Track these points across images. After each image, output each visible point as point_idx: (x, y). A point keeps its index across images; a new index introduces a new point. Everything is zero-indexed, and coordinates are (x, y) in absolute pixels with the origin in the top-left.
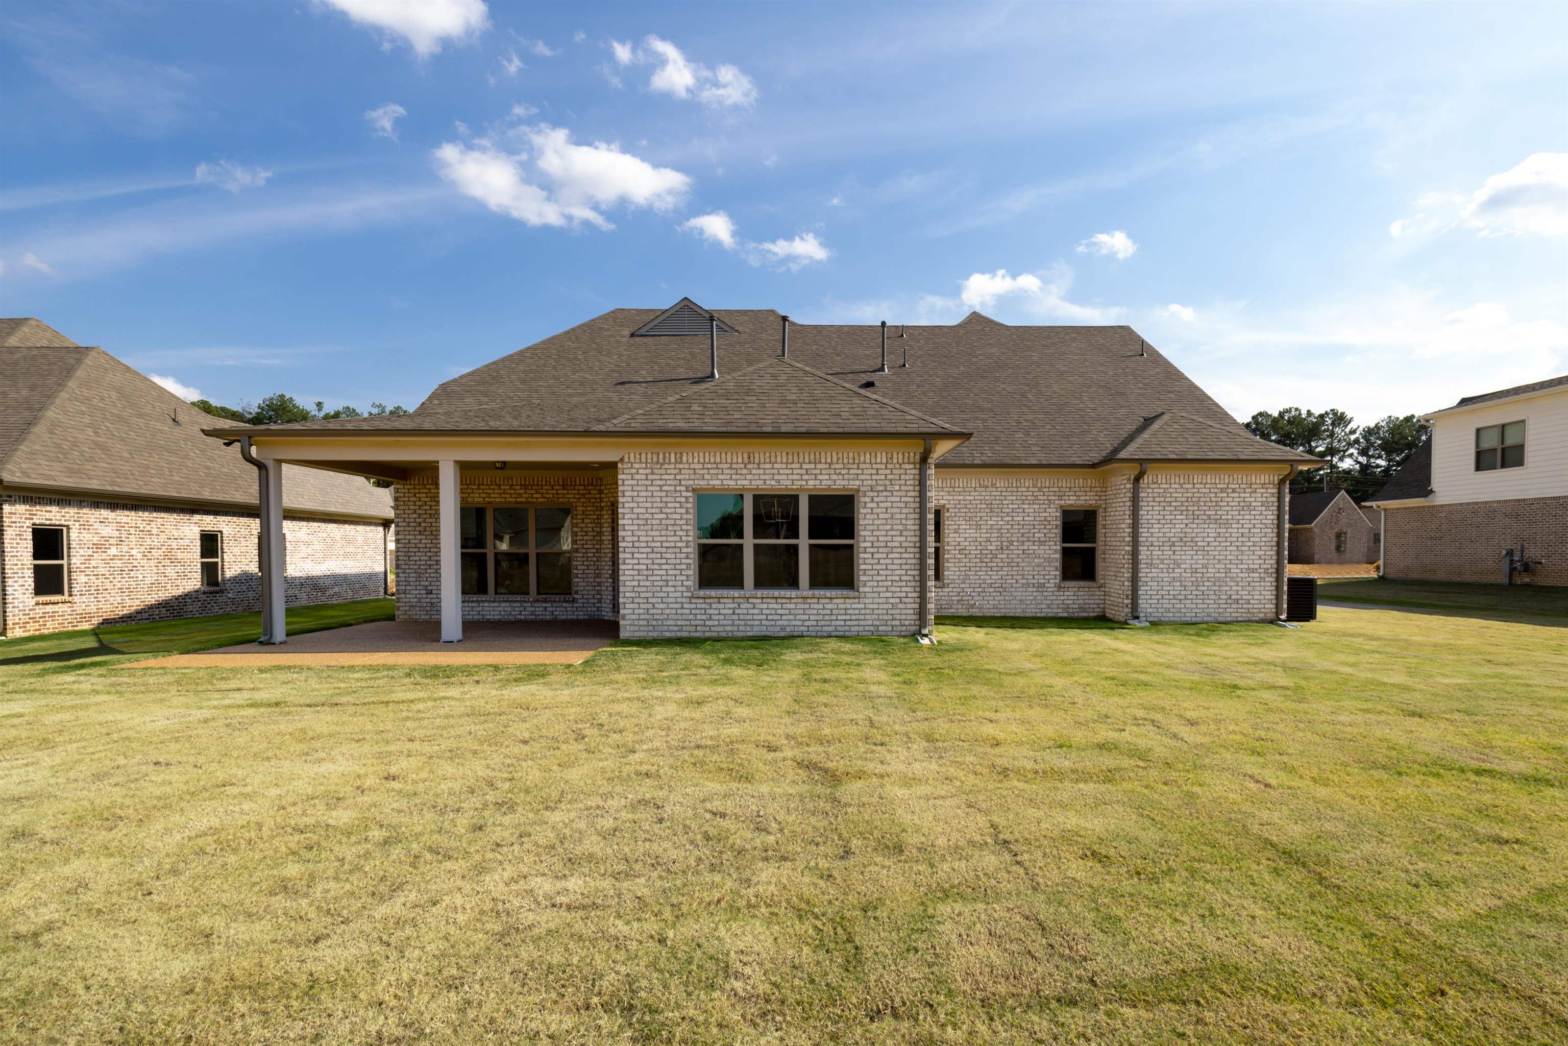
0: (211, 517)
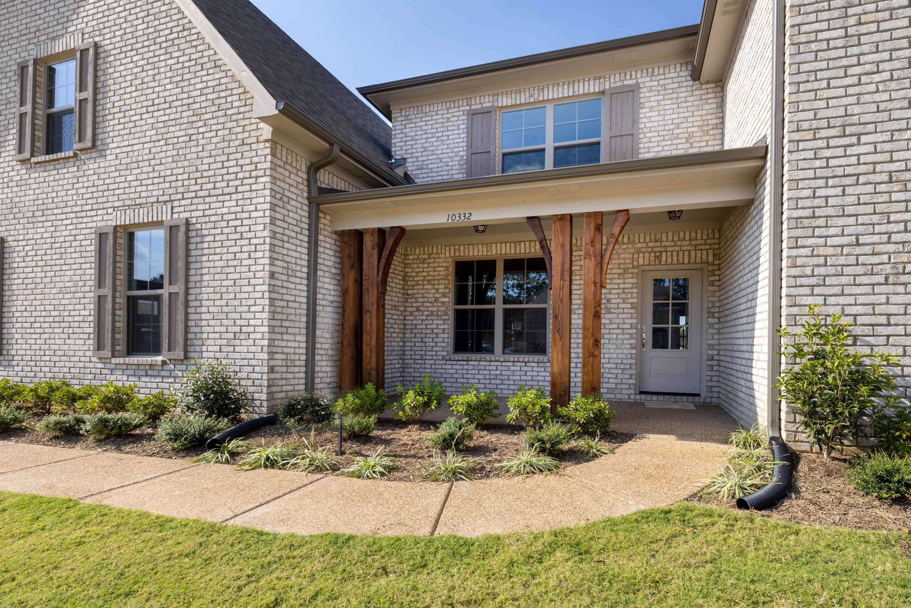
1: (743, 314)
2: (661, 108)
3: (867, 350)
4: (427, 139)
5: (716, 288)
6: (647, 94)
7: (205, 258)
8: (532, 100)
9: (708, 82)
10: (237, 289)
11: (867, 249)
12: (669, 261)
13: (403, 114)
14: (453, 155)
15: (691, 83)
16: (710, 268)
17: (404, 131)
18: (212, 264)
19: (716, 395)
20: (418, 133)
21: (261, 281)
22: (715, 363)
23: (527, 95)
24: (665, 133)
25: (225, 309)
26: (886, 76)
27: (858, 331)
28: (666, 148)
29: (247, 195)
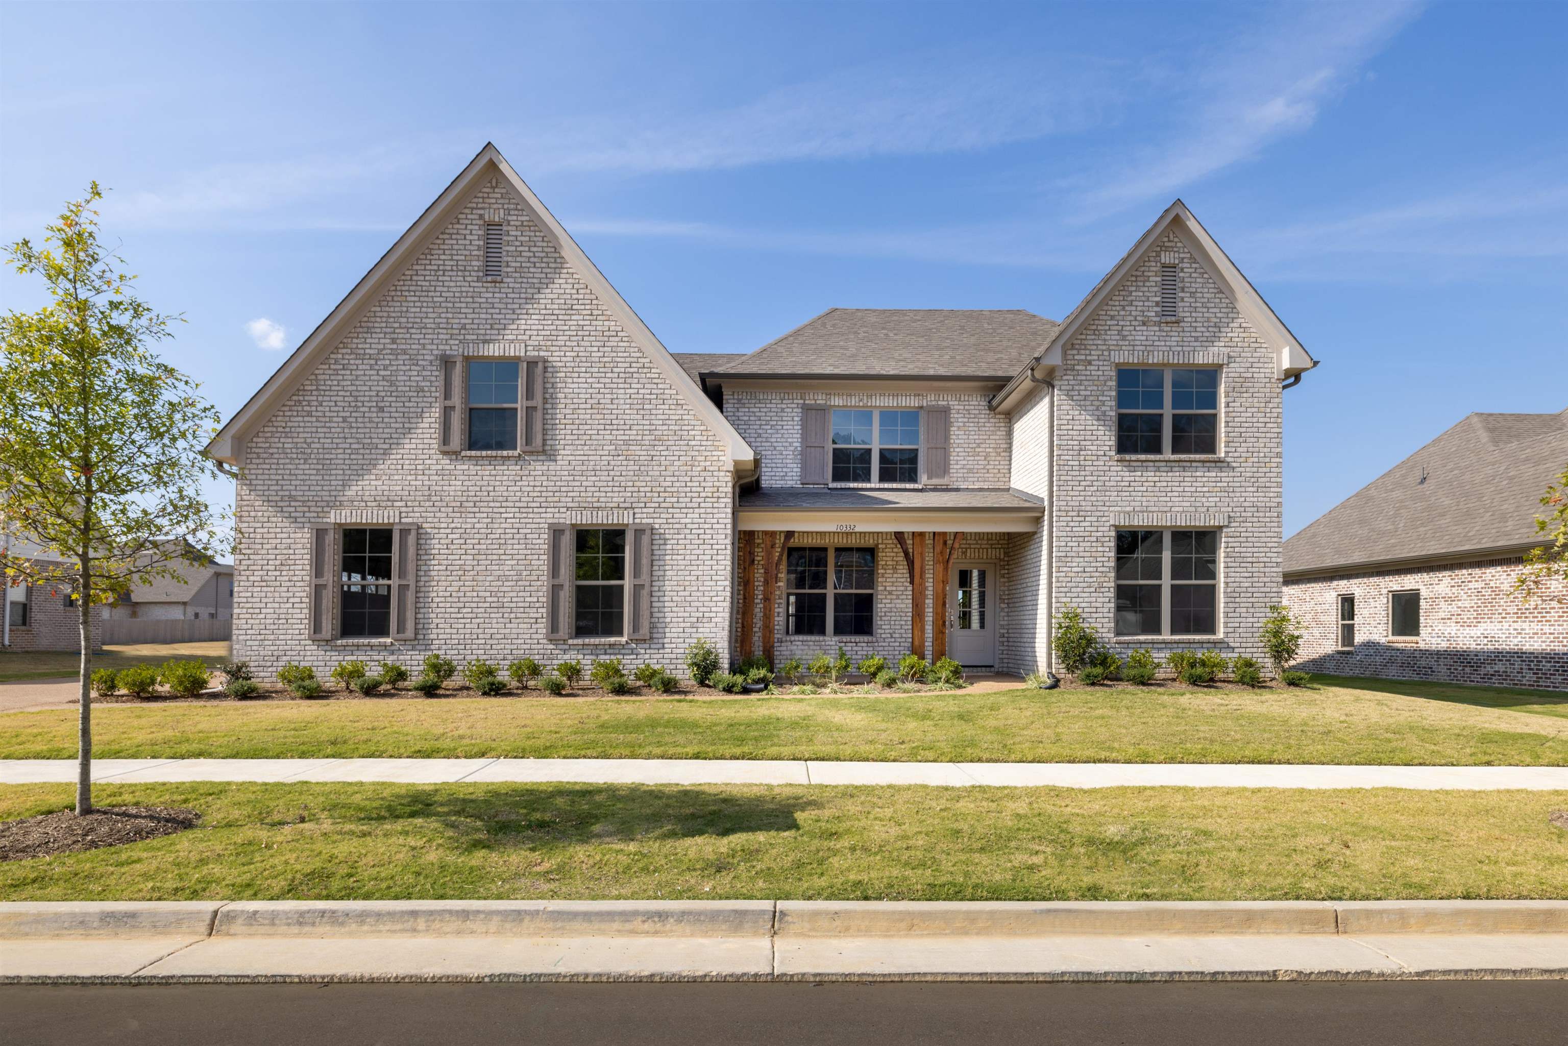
0: (1345, 582)
1: (1029, 603)
2: (966, 428)
3: (1088, 625)
4: (761, 425)
5: (1006, 580)
6: (956, 416)
7: (668, 557)
8: (861, 404)
9: (1000, 414)
10: (700, 583)
11: (1088, 575)
12: (973, 556)
13: (736, 397)
14: (787, 444)
15: (988, 412)
16: (1002, 563)
17: (737, 414)
18: (675, 563)
19: (1006, 665)
20: (752, 418)
21: (723, 578)
22: (1005, 639)
23: (857, 399)
24: (969, 450)
25: (688, 599)
26: (1095, 488)
27: (1084, 615)
28: (970, 463)
29: (709, 510)
